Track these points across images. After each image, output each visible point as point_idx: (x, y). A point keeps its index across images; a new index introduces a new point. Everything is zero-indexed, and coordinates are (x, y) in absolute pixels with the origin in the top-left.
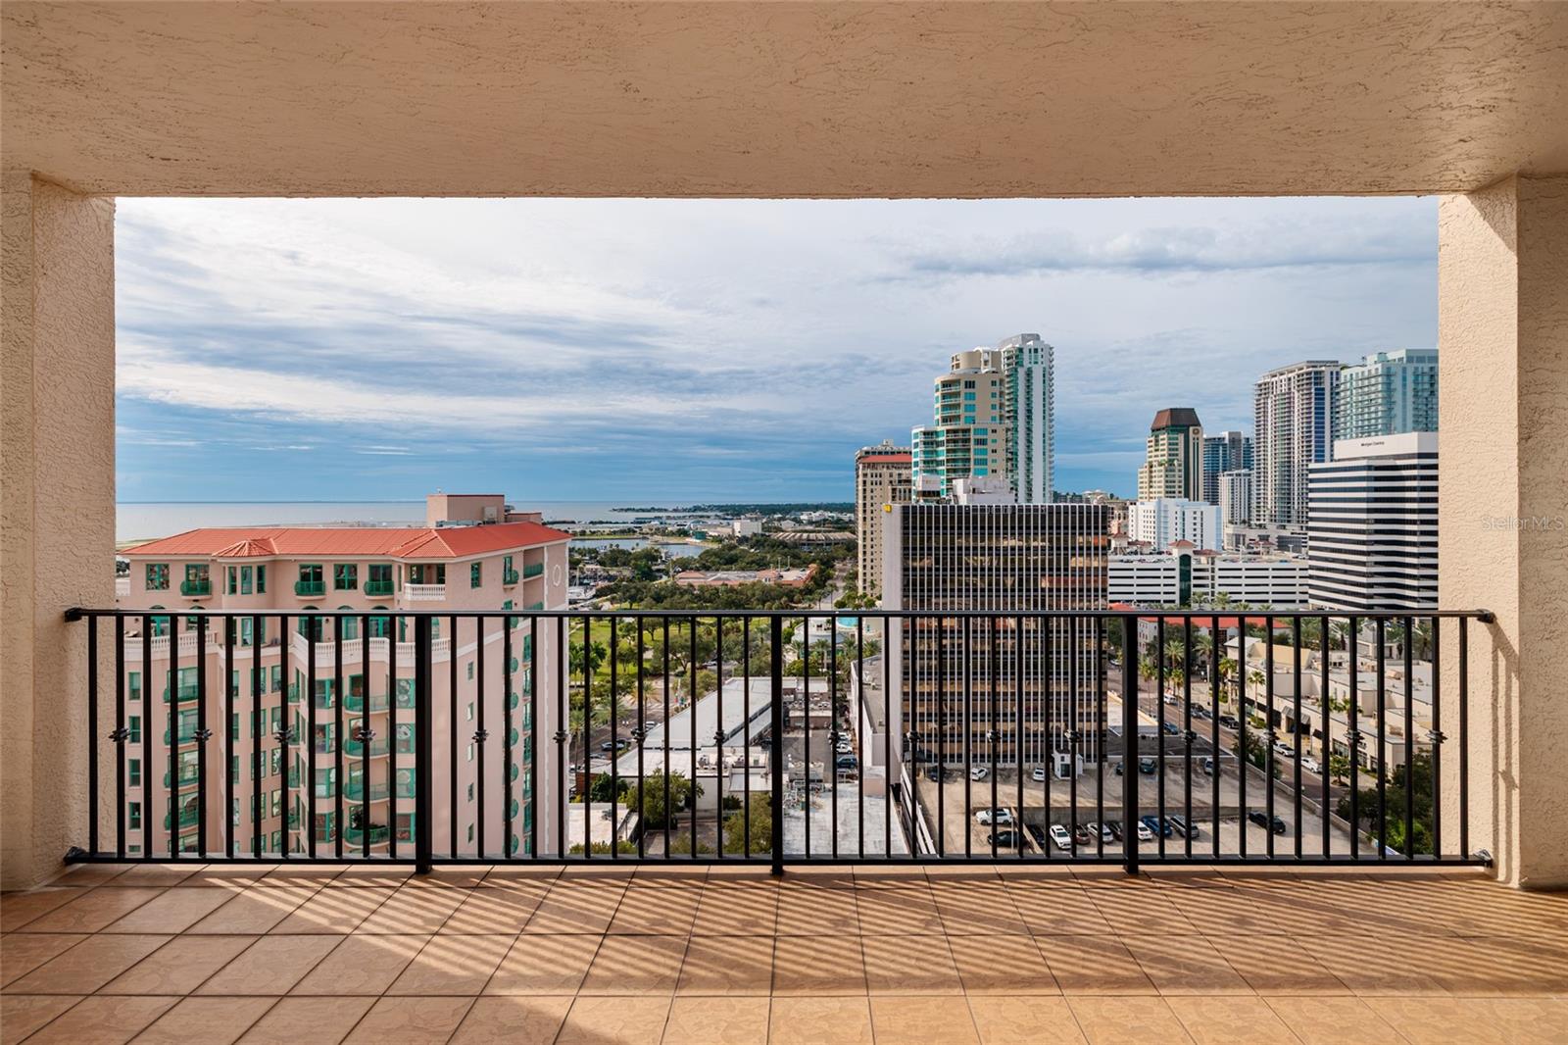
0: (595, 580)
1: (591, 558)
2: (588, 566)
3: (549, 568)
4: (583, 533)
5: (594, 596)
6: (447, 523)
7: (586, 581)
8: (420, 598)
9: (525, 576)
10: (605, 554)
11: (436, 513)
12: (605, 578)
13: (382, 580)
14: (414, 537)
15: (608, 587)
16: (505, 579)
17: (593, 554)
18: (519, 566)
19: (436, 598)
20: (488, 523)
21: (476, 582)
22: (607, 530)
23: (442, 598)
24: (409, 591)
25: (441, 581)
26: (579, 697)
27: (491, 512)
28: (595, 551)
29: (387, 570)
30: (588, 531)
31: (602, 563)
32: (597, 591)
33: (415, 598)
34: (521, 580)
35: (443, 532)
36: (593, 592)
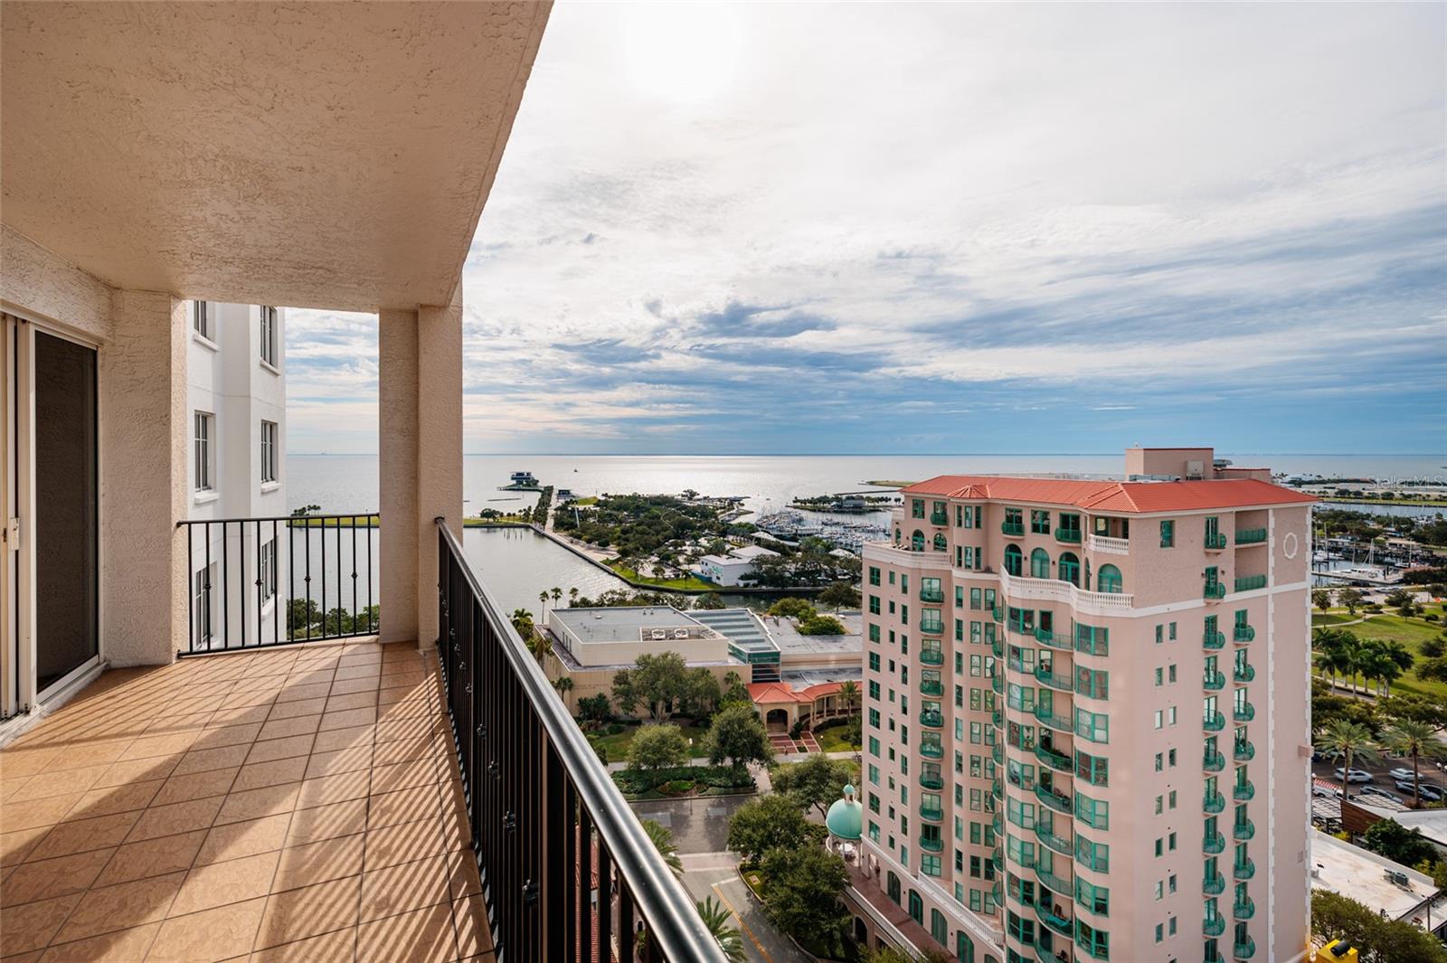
0: (1405, 559)
1: (1399, 530)
2: (1393, 541)
3: (1278, 535)
4: (1389, 496)
5: (1401, 582)
6: (1141, 478)
7: (1388, 559)
8: (1104, 550)
9: (1237, 542)
10: (1426, 526)
11: (1128, 467)
12: (1424, 560)
13: (1070, 526)
14: (1101, 489)
15: (1424, 572)
16: (1207, 542)
17: (1405, 526)
18: (1227, 529)
19: (1119, 552)
20: (1192, 478)
21: (1168, 540)
22: (1435, 494)
23: (1126, 553)
24: (1093, 542)
25: (1126, 536)
26: (1356, 707)
27: (1195, 467)
28: (1410, 523)
29: (1076, 519)
30: (1397, 494)
31: (1416, 538)
32: (1406, 575)
33: (1099, 549)
34: (1231, 546)
35: (1133, 487)
36: (1400, 575)
